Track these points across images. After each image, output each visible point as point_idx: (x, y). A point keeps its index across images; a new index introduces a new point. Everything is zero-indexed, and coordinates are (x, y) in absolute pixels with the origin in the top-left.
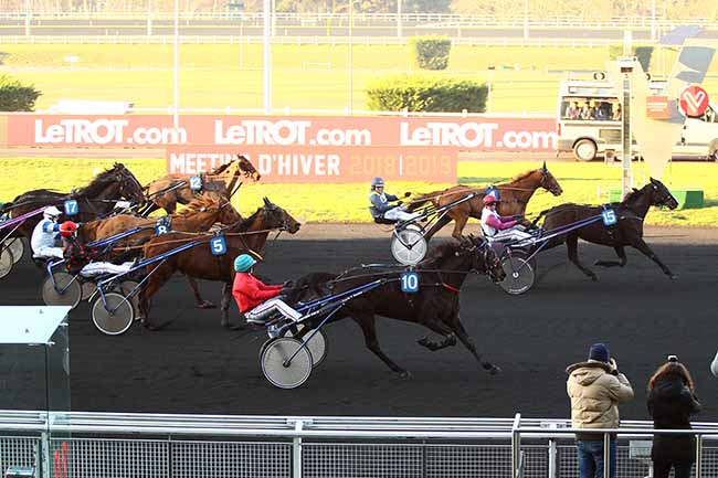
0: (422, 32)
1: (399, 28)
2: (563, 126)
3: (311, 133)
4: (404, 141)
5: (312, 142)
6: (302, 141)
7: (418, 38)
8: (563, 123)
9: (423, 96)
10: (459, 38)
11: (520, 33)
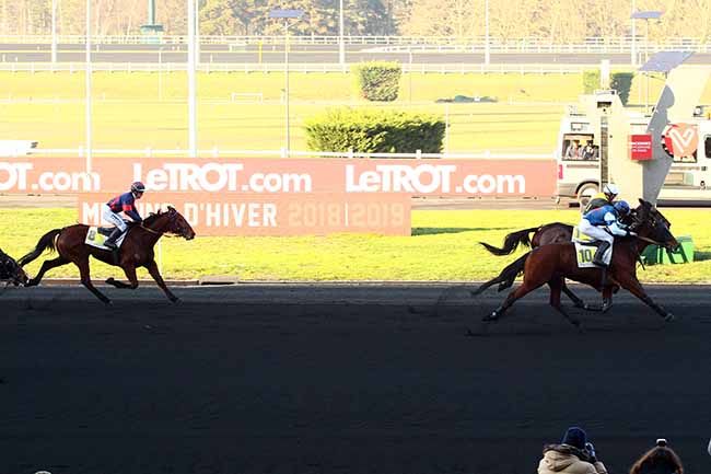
0: (368, 57)
1: (342, 52)
2: (565, 169)
3: (243, 178)
4: (350, 187)
5: (245, 188)
6: (233, 187)
7: (363, 64)
8: (565, 164)
9: (370, 134)
10: (411, 65)
11: (479, 59)
